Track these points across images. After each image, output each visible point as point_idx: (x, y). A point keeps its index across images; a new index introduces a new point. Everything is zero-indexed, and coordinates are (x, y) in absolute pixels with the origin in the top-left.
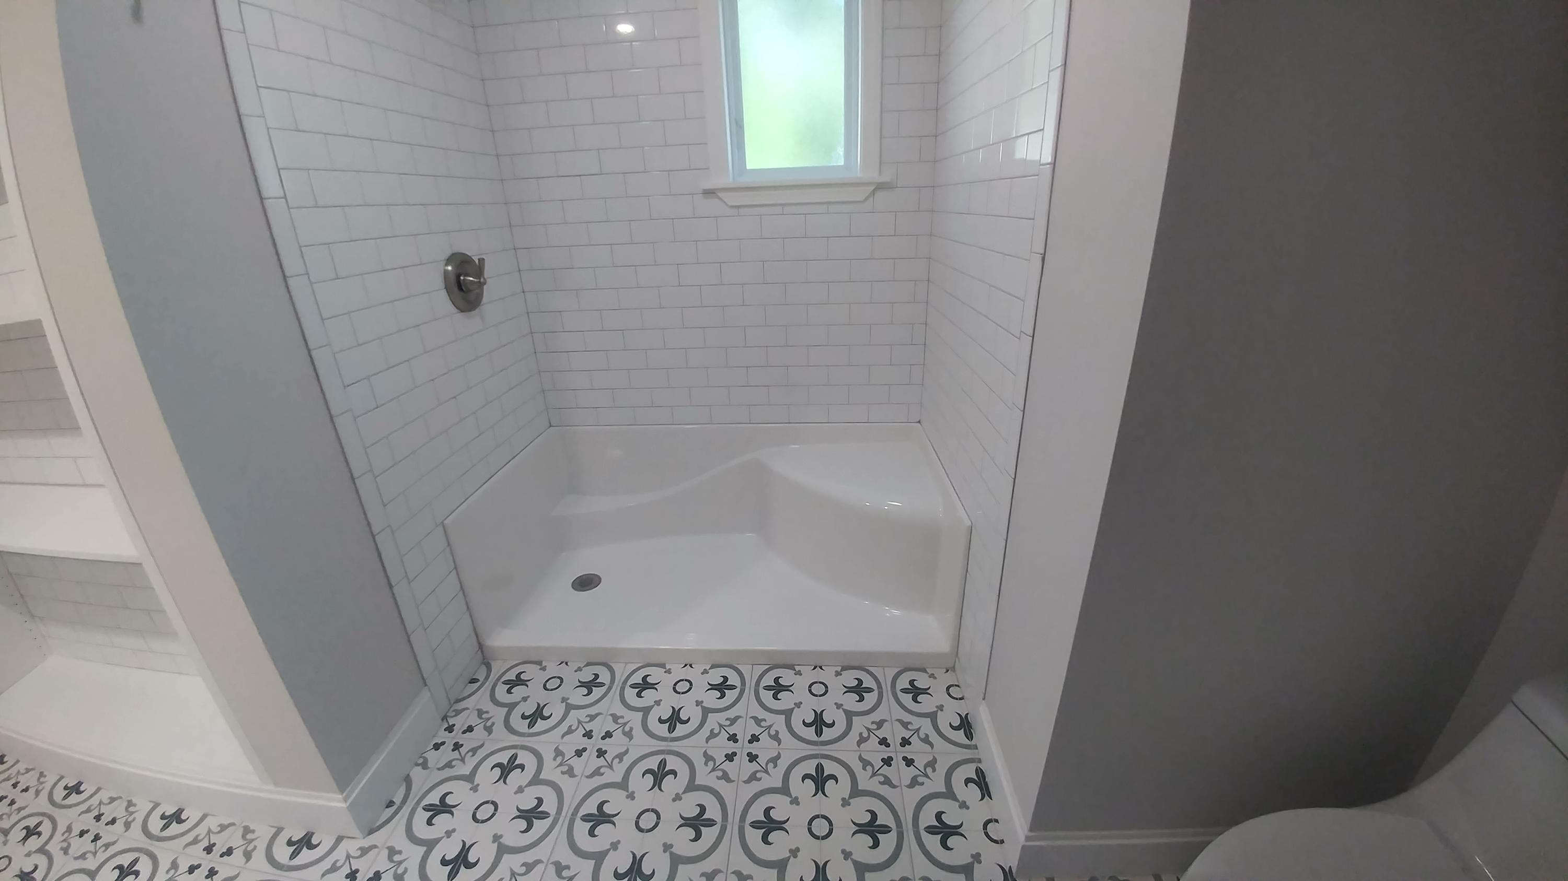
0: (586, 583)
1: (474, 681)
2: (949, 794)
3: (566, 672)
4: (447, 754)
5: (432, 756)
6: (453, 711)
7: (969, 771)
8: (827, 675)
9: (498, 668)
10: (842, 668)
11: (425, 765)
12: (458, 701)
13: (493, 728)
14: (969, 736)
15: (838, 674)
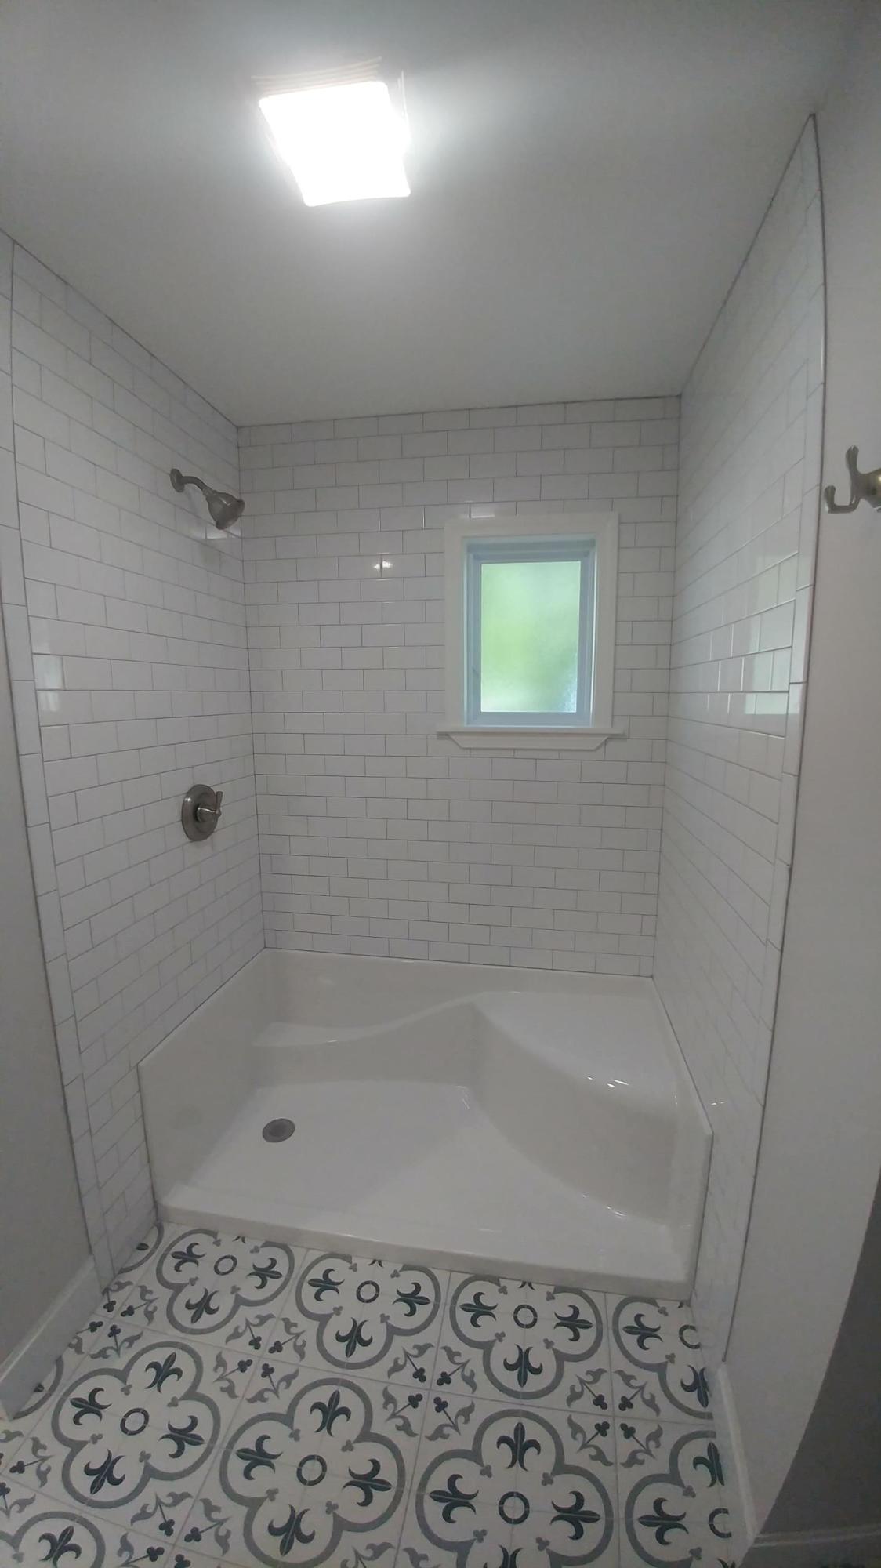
0: (278, 1131)
1: (142, 1247)
2: (673, 1477)
3: (242, 1252)
4: (102, 1339)
5: (87, 1337)
6: (116, 1283)
7: (699, 1448)
8: (536, 1297)
9: (171, 1232)
10: (555, 1289)
11: (78, 1348)
12: (124, 1271)
13: (155, 1314)
14: (704, 1400)
15: (550, 1297)
